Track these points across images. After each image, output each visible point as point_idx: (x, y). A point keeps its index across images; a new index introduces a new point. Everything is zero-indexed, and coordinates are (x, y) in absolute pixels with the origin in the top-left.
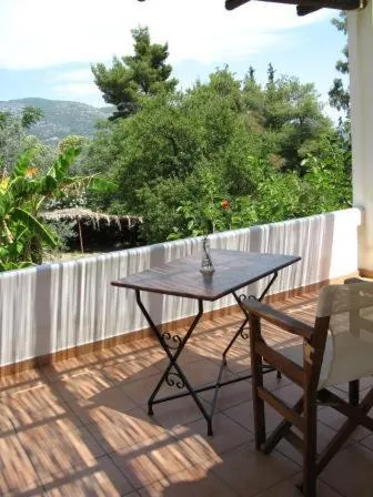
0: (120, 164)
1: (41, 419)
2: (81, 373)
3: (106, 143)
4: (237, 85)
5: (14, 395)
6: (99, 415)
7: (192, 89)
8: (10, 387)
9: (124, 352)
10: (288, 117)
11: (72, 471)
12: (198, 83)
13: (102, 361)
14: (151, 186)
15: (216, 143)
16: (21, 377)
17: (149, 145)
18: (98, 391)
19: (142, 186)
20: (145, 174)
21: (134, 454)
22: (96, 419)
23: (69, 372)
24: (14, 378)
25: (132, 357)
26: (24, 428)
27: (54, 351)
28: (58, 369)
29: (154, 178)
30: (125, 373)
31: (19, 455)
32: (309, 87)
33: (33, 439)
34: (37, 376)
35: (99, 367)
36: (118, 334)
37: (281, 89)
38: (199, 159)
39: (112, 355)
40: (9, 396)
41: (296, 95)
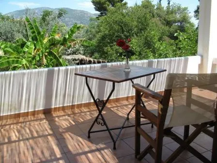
0: (99, 36)
1: (41, 135)
2: (64, 118)
3: (94, 28)
4: (154, 6)
5: (32, 124)
6: (67, 136)
7: (133, 7)
8: (32, 121)
9: (85, 111)
10: (175, 22)
11: (49, 158)
12: (136, 4)
13: (74, 114)
14: (111, 46)
15: (141, 29)
16: (37, 117)
17: (111, 28)
18: (69, 125)
19: (107, 46)
20: (109, 41)
21: (80, 154)
22: (65, 137)
23: (58, 117)
24: (34, 117)
25: (88, 113)
26: (33, 138)
27: (53, 107)
28: (54, 115)
29: (113, 43)
30: (83, 119)
31: (28, 149)
32: (186, 9)
33: (36, 143)
34: (44, 117)
35: (72, 116)
36: (83, 103)
37: (173, 9)
38: (133, 36)
39: (80, 112)
40: (30, 124)
41: (179, 12)
